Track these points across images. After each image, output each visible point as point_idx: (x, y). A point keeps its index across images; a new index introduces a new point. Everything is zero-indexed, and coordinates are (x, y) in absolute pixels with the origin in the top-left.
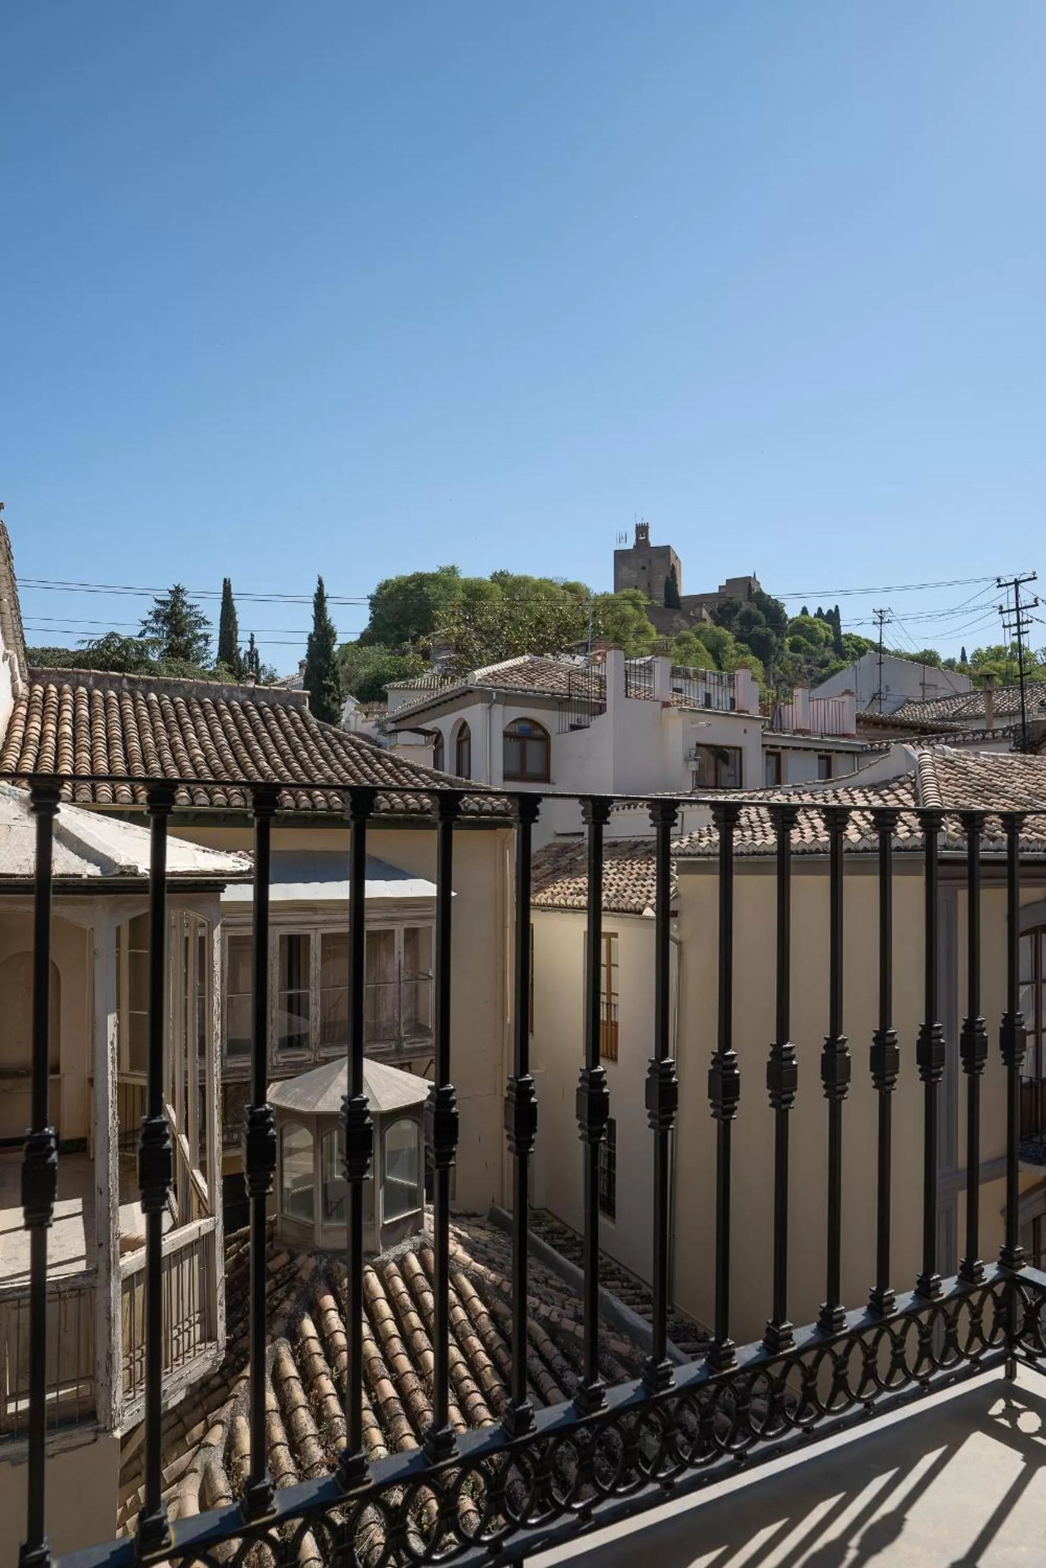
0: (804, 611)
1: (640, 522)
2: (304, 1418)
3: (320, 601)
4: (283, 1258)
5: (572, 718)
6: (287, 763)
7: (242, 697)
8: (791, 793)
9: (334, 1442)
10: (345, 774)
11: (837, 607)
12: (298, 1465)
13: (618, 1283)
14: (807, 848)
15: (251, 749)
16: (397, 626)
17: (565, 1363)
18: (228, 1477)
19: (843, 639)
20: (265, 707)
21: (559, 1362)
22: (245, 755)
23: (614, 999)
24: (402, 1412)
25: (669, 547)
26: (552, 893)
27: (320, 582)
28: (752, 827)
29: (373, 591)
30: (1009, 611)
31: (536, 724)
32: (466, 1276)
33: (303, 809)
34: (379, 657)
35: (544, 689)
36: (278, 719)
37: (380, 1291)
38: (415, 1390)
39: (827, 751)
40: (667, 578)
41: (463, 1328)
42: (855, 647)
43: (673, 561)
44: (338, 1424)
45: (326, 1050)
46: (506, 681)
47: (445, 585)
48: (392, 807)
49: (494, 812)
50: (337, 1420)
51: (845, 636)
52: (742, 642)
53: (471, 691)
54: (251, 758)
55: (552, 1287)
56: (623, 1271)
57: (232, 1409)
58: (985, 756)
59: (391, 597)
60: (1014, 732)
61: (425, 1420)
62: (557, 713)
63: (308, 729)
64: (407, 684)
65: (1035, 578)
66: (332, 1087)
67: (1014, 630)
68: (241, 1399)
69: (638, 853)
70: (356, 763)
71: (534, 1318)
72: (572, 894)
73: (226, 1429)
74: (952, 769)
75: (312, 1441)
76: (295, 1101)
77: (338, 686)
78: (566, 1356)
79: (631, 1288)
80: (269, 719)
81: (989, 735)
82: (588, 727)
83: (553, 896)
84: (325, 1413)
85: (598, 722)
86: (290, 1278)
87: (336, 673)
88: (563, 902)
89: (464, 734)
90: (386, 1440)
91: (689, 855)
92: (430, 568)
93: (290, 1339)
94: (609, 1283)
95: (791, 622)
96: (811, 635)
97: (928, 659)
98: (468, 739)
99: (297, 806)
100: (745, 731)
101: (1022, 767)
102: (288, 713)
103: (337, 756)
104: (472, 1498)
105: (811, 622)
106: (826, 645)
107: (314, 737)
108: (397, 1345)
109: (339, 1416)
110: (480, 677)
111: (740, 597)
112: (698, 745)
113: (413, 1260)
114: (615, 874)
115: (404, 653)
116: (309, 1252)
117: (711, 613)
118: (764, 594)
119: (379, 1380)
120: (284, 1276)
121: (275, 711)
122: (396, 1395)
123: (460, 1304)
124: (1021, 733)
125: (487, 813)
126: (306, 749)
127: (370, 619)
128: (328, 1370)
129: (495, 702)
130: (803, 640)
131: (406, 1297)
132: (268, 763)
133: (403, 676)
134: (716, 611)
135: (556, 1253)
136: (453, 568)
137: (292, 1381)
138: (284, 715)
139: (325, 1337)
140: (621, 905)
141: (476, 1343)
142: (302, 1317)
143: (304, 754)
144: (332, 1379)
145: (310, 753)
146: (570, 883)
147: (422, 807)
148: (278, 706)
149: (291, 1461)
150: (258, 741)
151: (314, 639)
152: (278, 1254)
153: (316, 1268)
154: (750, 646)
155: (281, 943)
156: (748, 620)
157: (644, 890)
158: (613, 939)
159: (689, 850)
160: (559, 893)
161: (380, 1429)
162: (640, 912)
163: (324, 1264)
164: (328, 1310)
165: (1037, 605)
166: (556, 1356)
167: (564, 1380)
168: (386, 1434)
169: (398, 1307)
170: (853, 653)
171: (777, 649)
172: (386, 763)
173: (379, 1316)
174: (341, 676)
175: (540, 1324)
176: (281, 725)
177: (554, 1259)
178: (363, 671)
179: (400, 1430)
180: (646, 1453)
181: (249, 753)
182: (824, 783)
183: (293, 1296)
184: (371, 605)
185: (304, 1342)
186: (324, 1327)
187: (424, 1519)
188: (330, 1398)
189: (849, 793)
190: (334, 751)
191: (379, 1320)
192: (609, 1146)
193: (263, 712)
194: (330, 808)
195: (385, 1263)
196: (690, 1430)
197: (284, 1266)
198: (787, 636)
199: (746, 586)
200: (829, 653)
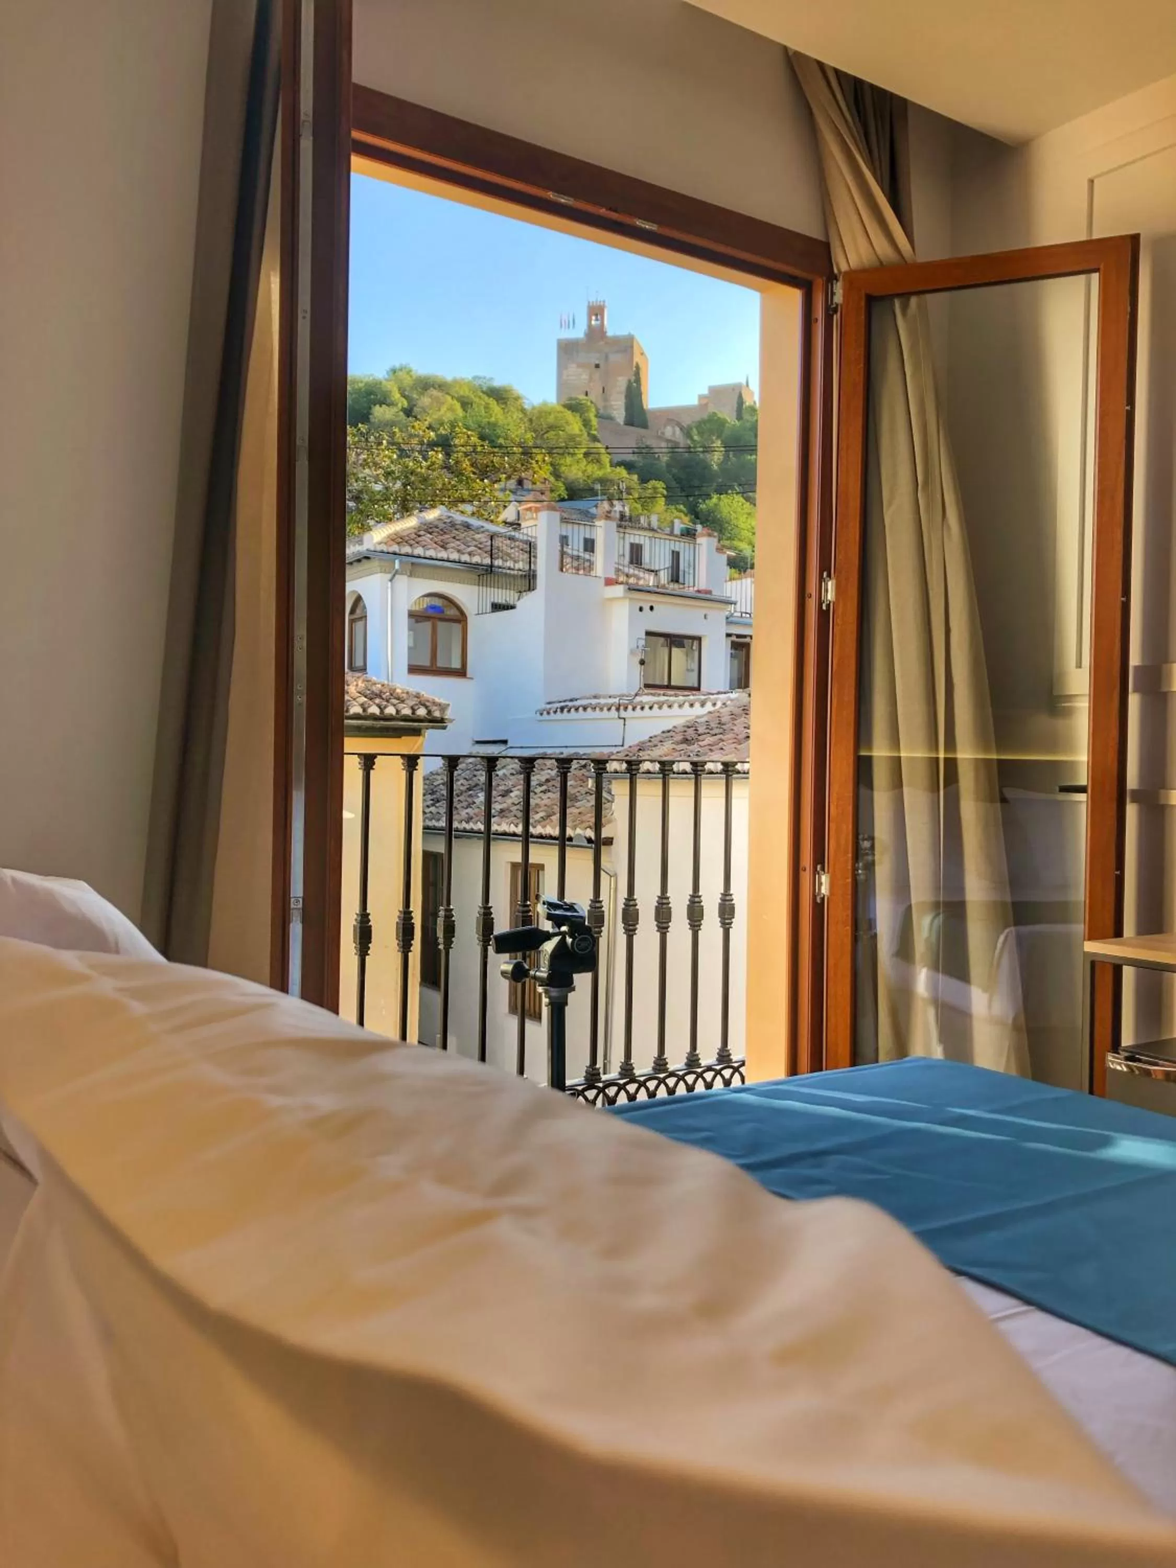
5: (494, 595)
25: (631, 338)
31: (449, 602)
40: (629, 381)
43: (637, 359)
46: (411, 545)
49: (399, 718)
53: (367, 558)
62: (475, 587)
82: (516, 607)
85: (527, 600)
89: (358, 611)
98: (364, 617)
100: (705, 617)
110: (379, 540)
111: (726, 413)
112: (649, 634)
125: (391, 718)
129: (398, 572)
140: (549, 830)
156: (737, 445)
158: (539, 871)
199: (735, 396)
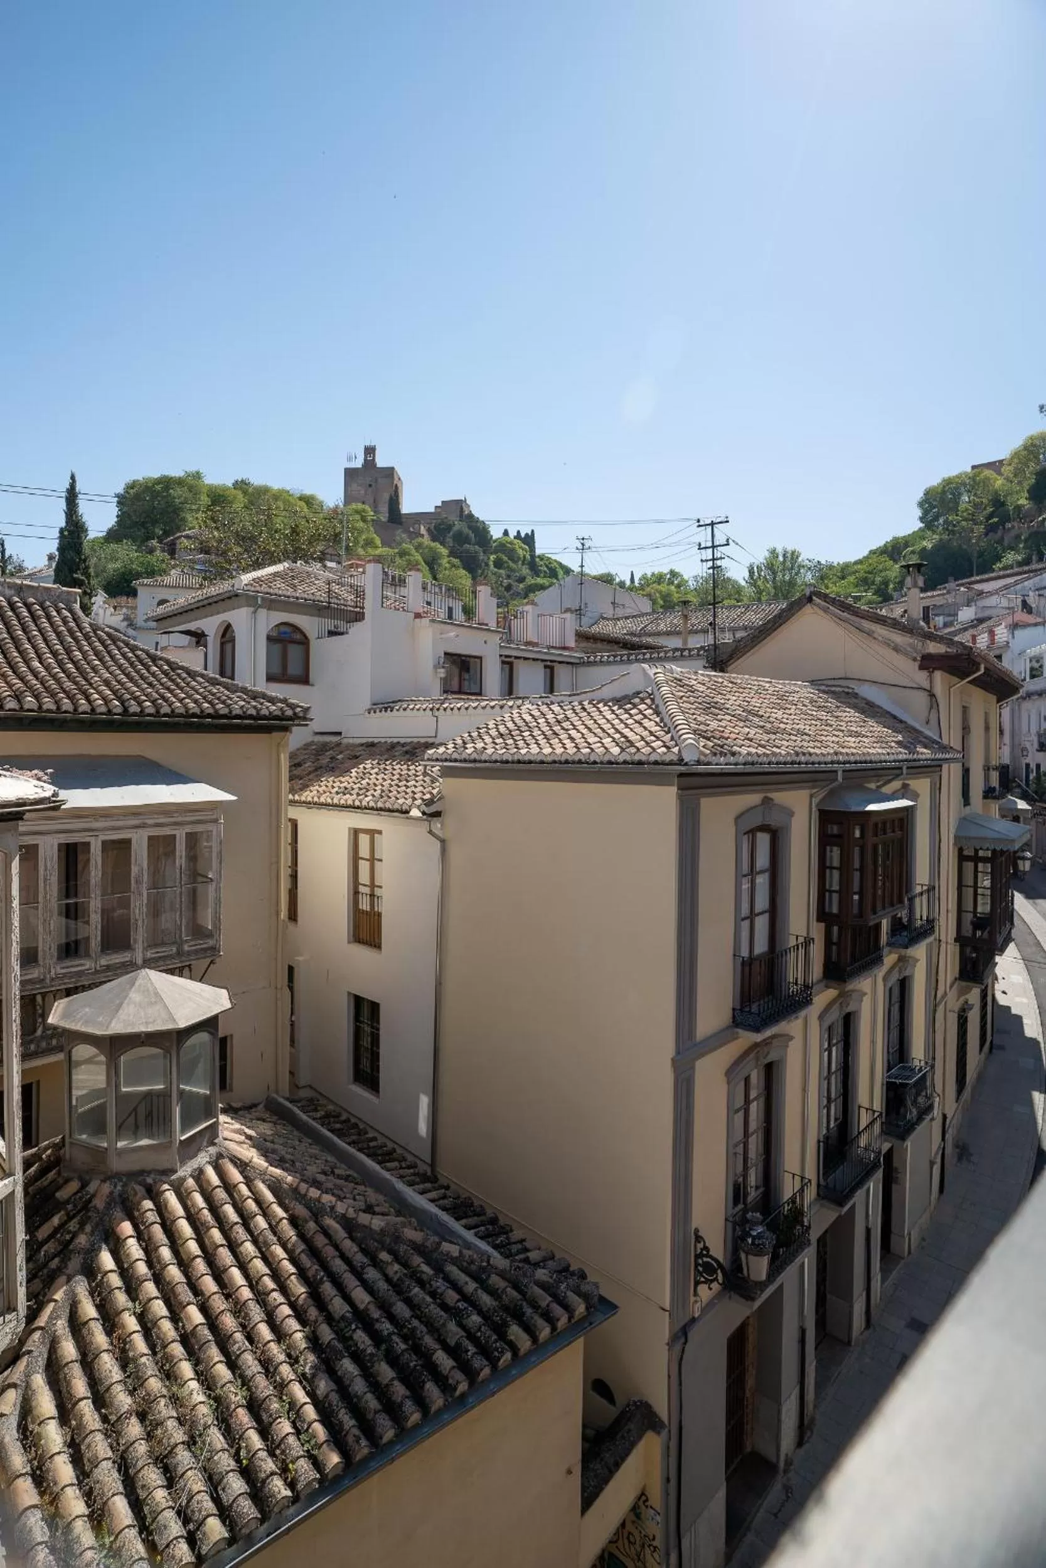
0: (506, 533)
1: (368, 444)
2: (108, 1364)
3: (72, 497)
4: (74, 1186)
5: (329, 624)
6: (60, 664)
7: (8, 592)
8: (540, 703)
9: (142, 1385)
10: (122, 676)
11: (533, 531)
12: (105, 1419)
13: (396, 1164)
14: (570, 759)
15: (21, 649)
16: (143, 524)
17: (365, 1260)
18: (25, 1448)
19: (537, 560)
20: (35, 604)
21: (359, 1258)
22: (16, 654)
23: (377, 892)
24: (210, 1338)
25: (392, 469)
26: (318, 791)
27: (73, 477)
28: (512, 735)
29: (120, 490)
30: (706, 548)
31: (296, 629)
32: (263, 1182)
33: (82, 713)
34: (127, 554)
35: (306, 596)
36: (49, 618)
37: (179, 1211)
38: (223, 1311)
39: (551, 661)
40: (391, 496)
41: (265, 1237)
42: (547, 566)
43: (396, 481)
44: (145, 1364)
45: (108, 958)
46: (270, 587)
47: (191, 488)
48: (173, 711)
49: (272, 717)
50: (144, 1360)
51: (539, 556)
52: (454, 557)
53: (237, 595)
54: (22, 658)
55: (339, 1177)
56: (399, 1151)
57: (27, 1366)
58: (702, 675)
59: (137, 497)
60: (705, 651)
61: (235, 1343)
62: (316, 619)
63: (81, 629)
64: (157, 581)
65: (727, 522)
66: (124, 1005)
67: (710, 564)
68: (35, 1354)
69: (397, 754)
70: (132, 664)
71: (331, 1216)
72: (337, 793)
73: (19, 1391)
74: (682, 686)
75: (118, 1388)
76: (86, 1022)
77: (89, 580)
78: (364, 1251)
79: (409, 1167)
80: (39, 617)
81: (686, 653)
82: (347, 633)
83: (319, 795)
84: (131, 1354)
85: (356, 629)
86: (83, 1207)
87: (87, 568)
88: (329, 801)
89: (228, 636)
90: (196, 1372)
91: (456, 761)
92: (176, 472)
93: (88, 1278)
94: (388, 1164)
95: (495, 541)
96: (511, 553)
97: (607, 579)
98: (233, 640)
99: (75, 710)
100: (485, 642)
101: (730, 685)
102: (58, 612)
103: (112, 657)
104: (289, 1418)
105: (511, 543)
106: (523, 564)
107: (87, 637)
108: (200, 1266)
109: (146, 1355)
110: (246, 582)
111: (453, 518)
112: (446, 654)
113: (210, 1173)
114: (377, 774)
115: (151, 551)
116: (102, 1177)
117: (429, 530)
118: (473, 516)
119: (185, 1307)
120: (75, 1206)
121: (44, 609)
122: (204, 1321)
123: (261, 1213)
124: (712, 653)
125: (265, 718)
126: (80, 649)
127: (117, 516)
128: (130, 1304)
129: (260, 607)
130: (505, 559)
131: (206, 1212)
132: (41, 663)
133: (151, 573)
134: (432, 528)
135: (335, 1139)
136: (198, 473)
137: (92, 1324)
138: (55, 613)
139: (125, 1271)
140: (388, 805)
141: (279, 1251)
142: (100, 1249)
143: (78, 655)
144: (135, 1313)
145: (84, 653)
146: (334, 782)
147: (202, 711)
148: (48, 603)
149: (96, 1416)
150: (29, 640)
151: (66, 533)
152: (67, 1181)
153: (111, 1193)
154: (461, 561)
155: (59, 850)
156: (460, 538)
157: (408, 790)
158: (376, 835)
159: (455, 756)
160: (325, 792)
161: (190, 1360)
162: (407, 812)
163: (119, 1188)
164: (127, 1238)
165: (728, 544)
166: (355, 1253)
167: (365, 1276)
168: (196, 1365)
169: (199, 1225)
170: (545, 572)
171: (483, 564)
172: (162, 666)
173: (180, 1237)
174: (92, 571)
175: (338, 1222)
176: (52, 624)
177: (334, 1144)
178: (111, 566)
179: (210, 1358)
180: (448, 1340)
181: (19, 652)
182: (570, 696)
183: (88, 1228)
184: (118, 502)
185: (102, 1278)
186: (123, 1257)
187: (243, 1453)
188: (135, 1336)
189: (594, 706)
190: (109, 652)
191: (180, 1242)
192: (372, 1027)
193: (33, 610)
194: (109, 712)
195: (183, 1180)
196: (485, 1309)
197: (75, 1194)
198: (491, 554)
199: (458, 507)
200: (525, 571)
